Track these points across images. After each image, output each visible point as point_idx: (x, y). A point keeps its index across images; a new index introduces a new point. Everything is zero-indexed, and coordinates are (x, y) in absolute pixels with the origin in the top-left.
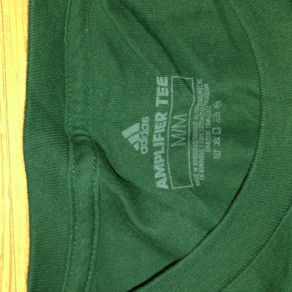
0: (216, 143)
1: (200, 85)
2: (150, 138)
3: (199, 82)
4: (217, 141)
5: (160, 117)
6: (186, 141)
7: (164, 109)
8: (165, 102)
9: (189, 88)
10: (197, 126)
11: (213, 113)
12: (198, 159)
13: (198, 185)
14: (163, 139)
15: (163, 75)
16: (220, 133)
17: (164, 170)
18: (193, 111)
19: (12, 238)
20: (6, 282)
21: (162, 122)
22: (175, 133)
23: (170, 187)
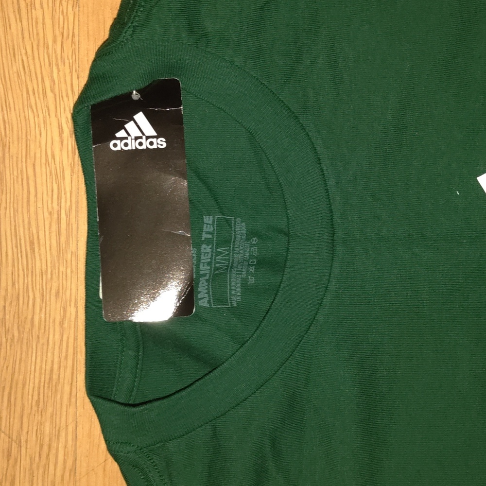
0: (251, 270)
1: (238, 223)
2: (198, 266)
3: (239, 220)
4: (252, 269)
5: (206, 249)
6: (227, 269)
7: (208, 242)
8: (210, 236)
9: (230, 225)
10: (238, 258)
11: (251, 247)
12: (236, 284)
13: (235, 305)
14: (209, 268)
15: (209, 215)
16: (255, 263)
17: (206, 291)
18: (234, 245)
19: (76, 342)
20: (69, 380)
21: (208, 253)
22: (219, 263)
23: (210, 305)
